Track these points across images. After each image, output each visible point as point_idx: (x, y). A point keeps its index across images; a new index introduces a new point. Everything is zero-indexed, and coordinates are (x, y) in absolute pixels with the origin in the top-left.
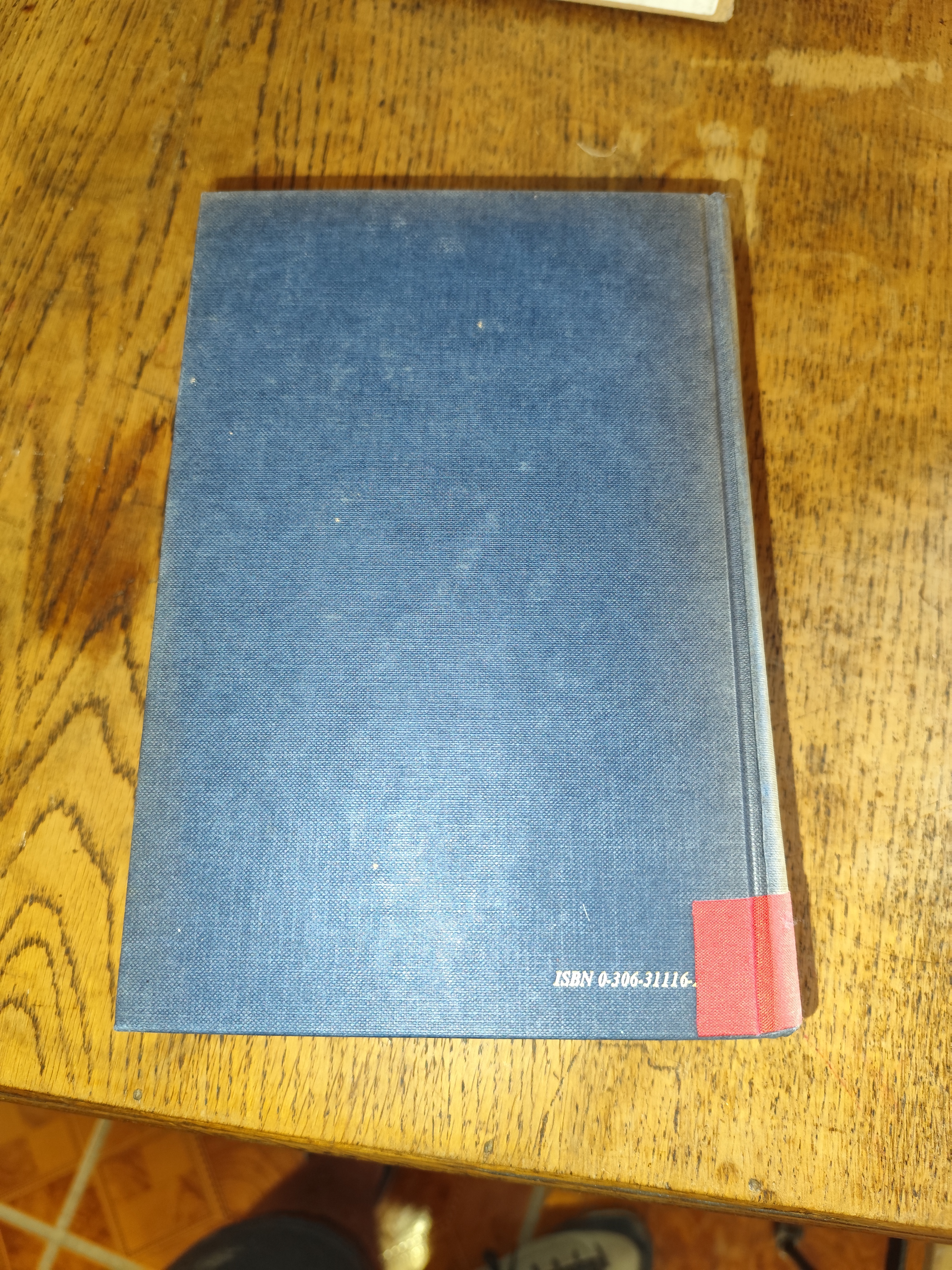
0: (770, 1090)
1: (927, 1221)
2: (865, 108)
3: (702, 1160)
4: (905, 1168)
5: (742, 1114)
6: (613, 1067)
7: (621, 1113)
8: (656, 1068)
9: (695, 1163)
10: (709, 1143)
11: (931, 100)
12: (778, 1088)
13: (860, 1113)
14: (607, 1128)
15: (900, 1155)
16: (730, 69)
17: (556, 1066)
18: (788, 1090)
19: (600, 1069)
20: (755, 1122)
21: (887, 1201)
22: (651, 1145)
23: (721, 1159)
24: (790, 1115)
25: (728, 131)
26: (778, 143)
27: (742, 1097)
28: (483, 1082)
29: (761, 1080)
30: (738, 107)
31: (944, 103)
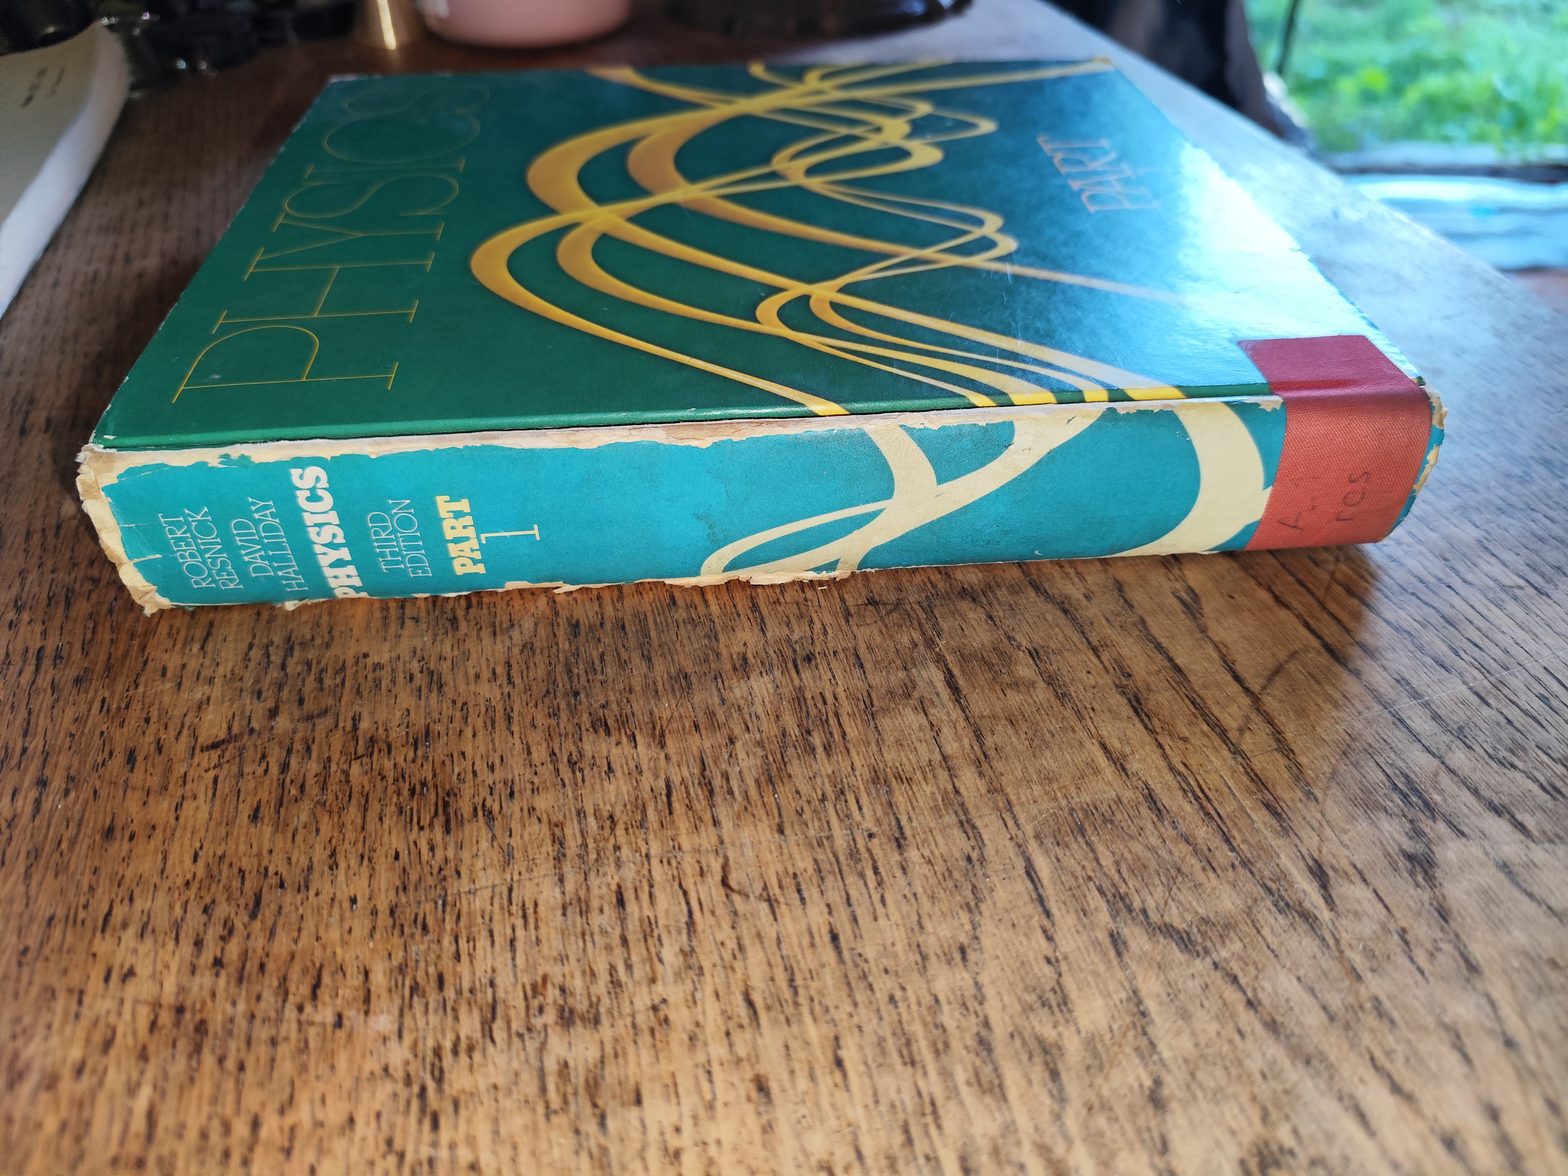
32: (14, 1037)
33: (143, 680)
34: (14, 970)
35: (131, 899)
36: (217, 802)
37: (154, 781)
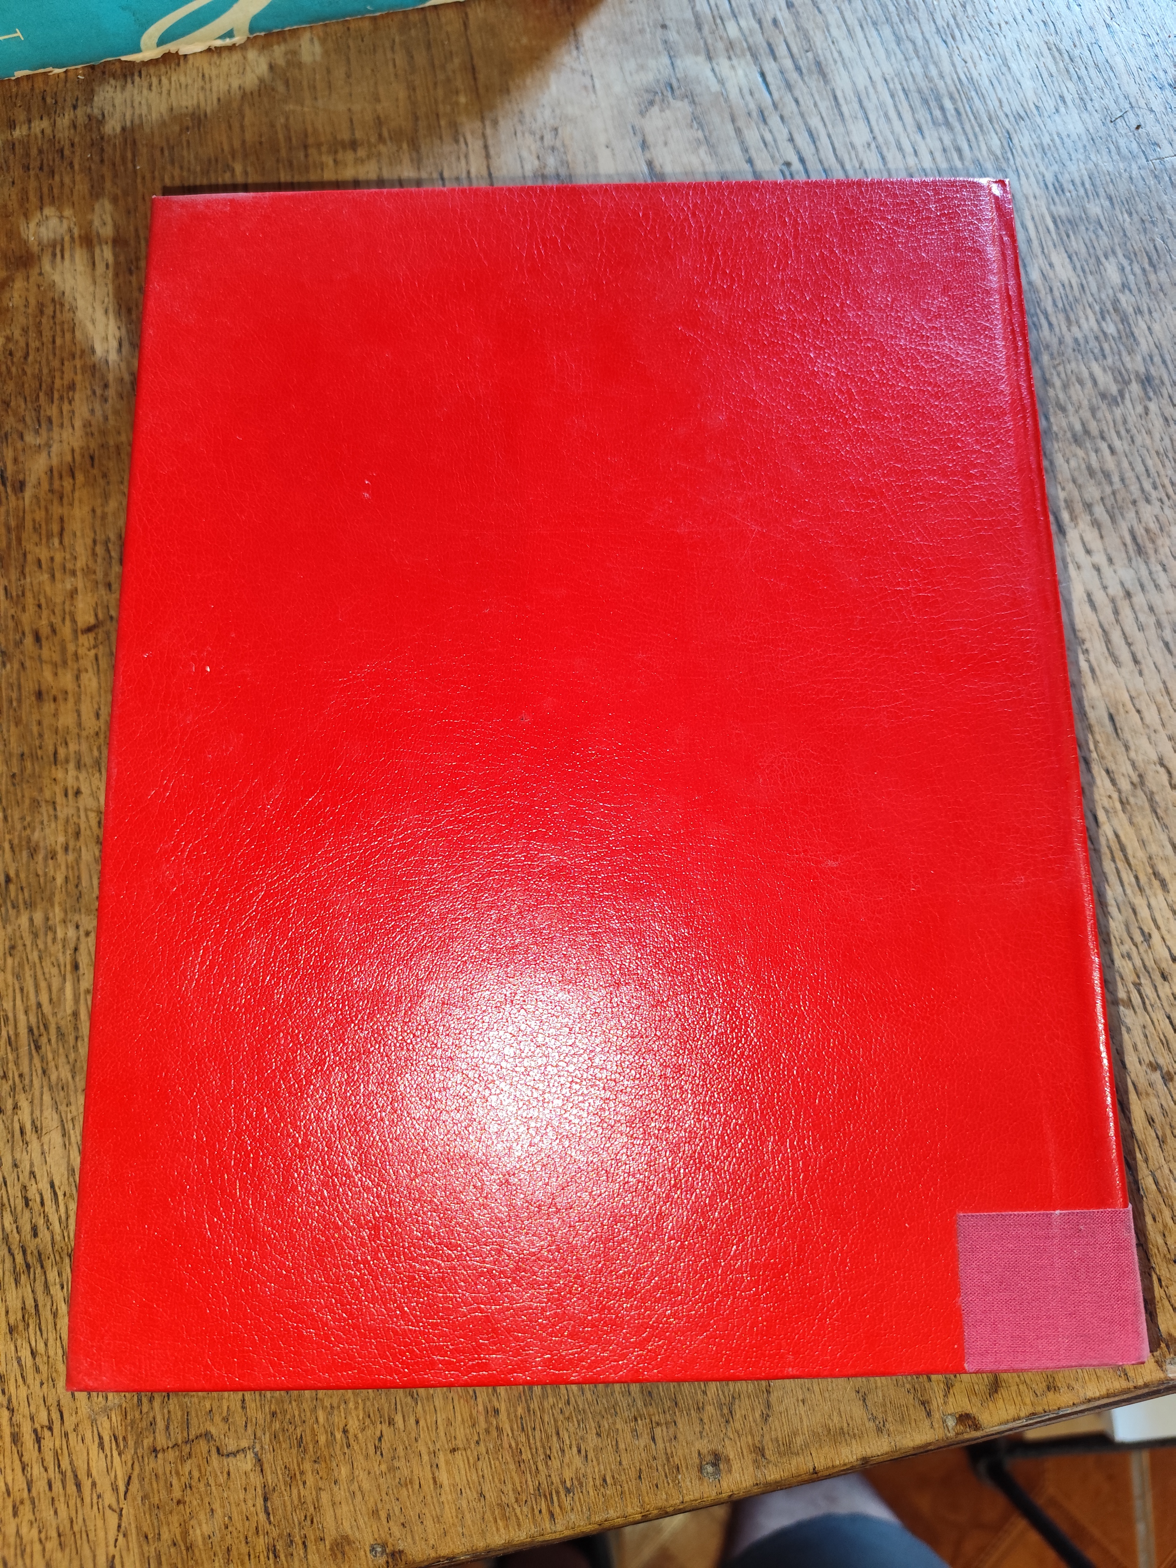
0: (369, 1432)
1: (589, 1518)
2: (230, 127)
3: (308, 1544)
4: (550, 1463)
5: (344, 1472)
6: (177, 1473)
7: (200, 1525)
8: (228, 1455)
9: (302, 1552)
10: (312, 1522)
11: (313, 88)
12: (379, 1426)
13: (482, 1419)
14: (187, 1549)
15: (541, 1451)
16: (48, 131)
17: (109, 1498)
18: (391, 1422)
19: (162, 1483)
20: (362, 1475)
21: (536, 1512)
22: (244, 1549)
23: (331, 1533)
24: (401, 1452)
25: (61, 217)
26: (129, 212)
27: (338, 1452)
28: (28, 1550)
29: (357, 1422)
30: (67, 180)
31: (330, 87)
32: (25, 828)
33: (27, 570)
34: (11, 789)
35: (66, 744)
36: (102, 675)
37: (57, 657)
